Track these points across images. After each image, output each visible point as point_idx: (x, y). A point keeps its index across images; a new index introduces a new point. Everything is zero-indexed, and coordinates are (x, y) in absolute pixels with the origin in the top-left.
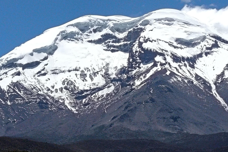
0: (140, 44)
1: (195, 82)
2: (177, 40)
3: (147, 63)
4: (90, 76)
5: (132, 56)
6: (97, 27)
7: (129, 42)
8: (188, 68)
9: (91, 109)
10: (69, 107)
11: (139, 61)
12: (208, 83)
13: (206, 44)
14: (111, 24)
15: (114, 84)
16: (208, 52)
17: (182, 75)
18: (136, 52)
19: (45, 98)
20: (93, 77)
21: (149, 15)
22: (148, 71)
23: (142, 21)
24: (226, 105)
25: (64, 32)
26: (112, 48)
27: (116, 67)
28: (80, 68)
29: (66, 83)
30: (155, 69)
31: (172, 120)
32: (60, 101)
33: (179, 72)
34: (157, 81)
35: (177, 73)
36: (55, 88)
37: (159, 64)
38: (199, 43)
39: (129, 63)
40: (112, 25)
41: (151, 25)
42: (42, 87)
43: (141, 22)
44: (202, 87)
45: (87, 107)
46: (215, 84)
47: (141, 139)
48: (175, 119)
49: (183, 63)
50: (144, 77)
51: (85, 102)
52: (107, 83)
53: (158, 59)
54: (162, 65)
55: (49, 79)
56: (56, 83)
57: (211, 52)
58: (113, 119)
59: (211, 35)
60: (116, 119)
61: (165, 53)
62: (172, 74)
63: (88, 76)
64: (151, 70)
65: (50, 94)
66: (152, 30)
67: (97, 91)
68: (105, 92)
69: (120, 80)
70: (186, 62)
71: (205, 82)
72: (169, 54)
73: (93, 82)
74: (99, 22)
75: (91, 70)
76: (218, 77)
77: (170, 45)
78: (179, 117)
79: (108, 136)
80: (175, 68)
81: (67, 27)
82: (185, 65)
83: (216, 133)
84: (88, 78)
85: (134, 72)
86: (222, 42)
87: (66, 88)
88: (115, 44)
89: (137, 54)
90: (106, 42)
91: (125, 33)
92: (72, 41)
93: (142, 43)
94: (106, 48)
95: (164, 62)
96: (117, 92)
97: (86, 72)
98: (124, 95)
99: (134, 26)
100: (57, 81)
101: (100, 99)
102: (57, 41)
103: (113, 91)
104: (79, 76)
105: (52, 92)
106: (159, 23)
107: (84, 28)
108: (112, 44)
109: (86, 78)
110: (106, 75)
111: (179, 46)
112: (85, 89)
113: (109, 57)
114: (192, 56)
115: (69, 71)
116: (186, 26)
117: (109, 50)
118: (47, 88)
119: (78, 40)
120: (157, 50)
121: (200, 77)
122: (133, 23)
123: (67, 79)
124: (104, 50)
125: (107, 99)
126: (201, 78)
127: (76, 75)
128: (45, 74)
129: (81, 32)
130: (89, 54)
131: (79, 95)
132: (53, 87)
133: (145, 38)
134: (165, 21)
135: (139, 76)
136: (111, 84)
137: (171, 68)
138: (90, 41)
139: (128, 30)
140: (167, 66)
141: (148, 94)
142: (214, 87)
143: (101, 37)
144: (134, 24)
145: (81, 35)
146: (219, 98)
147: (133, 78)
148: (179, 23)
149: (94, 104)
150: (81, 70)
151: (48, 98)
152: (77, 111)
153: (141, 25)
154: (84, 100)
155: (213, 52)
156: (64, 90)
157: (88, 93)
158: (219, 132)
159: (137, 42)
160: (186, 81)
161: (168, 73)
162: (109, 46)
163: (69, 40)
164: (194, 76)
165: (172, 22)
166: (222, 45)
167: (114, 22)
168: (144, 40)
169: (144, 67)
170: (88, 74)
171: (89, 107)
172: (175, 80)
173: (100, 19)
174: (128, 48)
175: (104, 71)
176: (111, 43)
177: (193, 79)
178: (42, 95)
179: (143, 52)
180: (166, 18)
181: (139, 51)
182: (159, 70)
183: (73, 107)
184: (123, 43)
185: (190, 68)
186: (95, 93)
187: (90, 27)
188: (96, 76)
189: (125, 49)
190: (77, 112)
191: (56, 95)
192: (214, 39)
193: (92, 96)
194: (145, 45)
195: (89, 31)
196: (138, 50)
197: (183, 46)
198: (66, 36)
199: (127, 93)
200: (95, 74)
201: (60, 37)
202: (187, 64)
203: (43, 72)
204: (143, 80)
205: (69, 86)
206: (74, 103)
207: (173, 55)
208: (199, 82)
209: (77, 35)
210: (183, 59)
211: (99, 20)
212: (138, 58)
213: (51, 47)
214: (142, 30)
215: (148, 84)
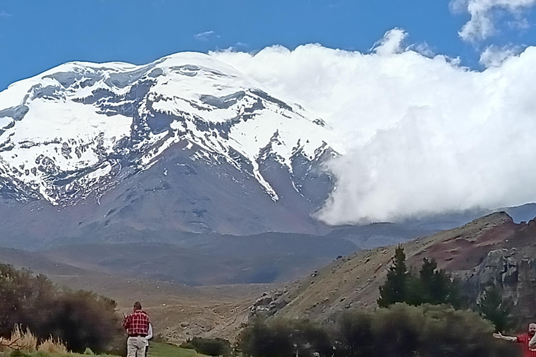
0: (149, 104)
1: (229, 159)
2: (203, 98)
3: (159, 131)
4: (76, 150)
5: (138, 121)
6: (86, 79)
7: (132, 102)
8: (219, 138)
9: (77, 199)
10: (46, 196)
11: (147, 128)
12: (248, 160)
13: (245, 103)
14: (106, 74)
15: (110, 162)
16: (248, 115)
17: (210, 148)
18: (143, 115)
19: (10, 184)
20: (81, 152)
21: (162, 61)
22: (160, 143)
23: (152, 69)
24: (274, 193)
25: (38, 86)
26: (108, 110)
27: (114, 138)
28: (61, 139)
29: (41, 161)
30: (170, 140)
31: (196, 215)
32: (33, 187)
33: (205, 145)
34: (173, 158)
35: (202, 146)
36: (25, 169)
37: (176, 133)
38: (235, 102)
39: (133, 130)
40: (107, 76)
41: (164, 75)
42: (7, 167)
43: (150, 72)
44: (239, 167)
45: (72, 196)
46: (258, 161)
47: (151, 243)
48: (200, 214)
49: (212, 131)
50: (155, 152)
51: (69, 189)
52: (101, 161)
53: (176, 125)
54: (180, 134)
55: (17, 156)
56: (27, 162)
57: (252, 115)
58: (109, 214)
59: (252, 90)
60: (114, 213)
61: (186, 117)
62: (196, 147)
63: (73, 150)
64: (165, 142)
65: (18, 177)
66: (166, 84)
67: (87, 173)
68: (99, 173)
69: (119, 156)
70: (216, 130)
71: (243, 160)
72: (192, 118)
73: (81, 159)
74: (89, 72)
75: (78, 142)
76: (262, 151)
77: (191, 105)
78: (205, 211)
79: (103, 239)
80: (200, 138)
81: (42, 78)
82: (215, 135)
83: (259, 233)
84: (73, 154)
85: (140, 145)
86: (268, 100)
87: (41, 168)
88: (112, 104)
89: (145, 118)
90: (99, 100)
91: (127, 87)
92: (50, 99)
93: (152, 102)
94: (99, 110)
95: (183, 130)
96: (115, 175)
97: (70, 145)
98: (125, 178)
99: (140, 78)
100: (27, 158)
101: (91, 185)
102: (28, 100)
103: (110, 172)
104: (60, 151)
105: (21, 174)
106: (177, 73)
107: (66, 81)
108: (108, 104)
109: (70, 154)
110: (100, 150)
111: (206, 106)
112: (69, 170)
113: (104, 123)
114: (225, 121)
115: (46, 144)
116: (215, 76)
117: (103, 113)
118: (14, 168)
119: (59, 99)
120: (174, 113)
121: (236, 151)
122: (138, 72)
123: (42, 155)
124: (97, 112)
125: (101, 185)
126: (238, 153)
127: (56, 149)
128: (10, 148)
129: (62, 87)
130: (75, 118)
131: (59, 179)
132: (22, 167)
133: (156, 94)
134: (185, 69)
135: (147, 151)
136: (106, 163)
137: (194, 138)
138: (76, 100)
139: (132, 83)
140: (188, 136)
141: (161, 177)
142: (256, 166)
143: (92, 94)
144: (140, 75)
145: (63, 90)
146: (262, 181)
147: (138, 154)
148: (206, 73)
149: (82, 191)
150: (62, 142)
151: (14, 182)
152: (57, 201)
153: (149, 75)
154: (68, 186)
155: (254, 115)
156: (38, 171)
157: (73, 175)
158: (263, 232)
159: (145, 100)
160: (216, 158)
161: (190, 146)
162: (103, 107)
163: (46, 98)
164: (228, 150)
165: (196, 71)
166: (268, 104)
167: (111, 72)
168: (155, 97)
169: (154, 138)
170: (73, 147)
171: (74, 196)
172: (200, 156)
173: (91, 68)
174: (131, 109)
175: (96, 144)
176: (106, 103)
177: (226, 154)
178: (6, 179)
179: (153, 116)
180: (186, 66)
181: (148, 114)
182: (176, 142)
183: (51, 196)
184: (124, 102)
185: (222, 138)
186: (83, 175)
187: (76, 79)
188: (85, 151)
189: (127, 111)
190: (57, 204)
191: (26, 179)
192: (257, 97)
193: (80, 181)
194: (156, 106)
195: (74, 84)
196: (146, 112)
197: (211, 107)
198: (40, 93)
199: (130, 175)
200: (83, 148)
201: (31, 94)
202: (218, 133)
203: (7, 145)
204: (154, 156)
205: (45, 166)
206: (53, 190)
207: (196, 119)
208: (235, 159)
209: (56, 91)
210: (212, 125)
211: (88, 69)
212: (146, 125)
213: (19, 108)
214: (152, 83)
215: (160, 161)
